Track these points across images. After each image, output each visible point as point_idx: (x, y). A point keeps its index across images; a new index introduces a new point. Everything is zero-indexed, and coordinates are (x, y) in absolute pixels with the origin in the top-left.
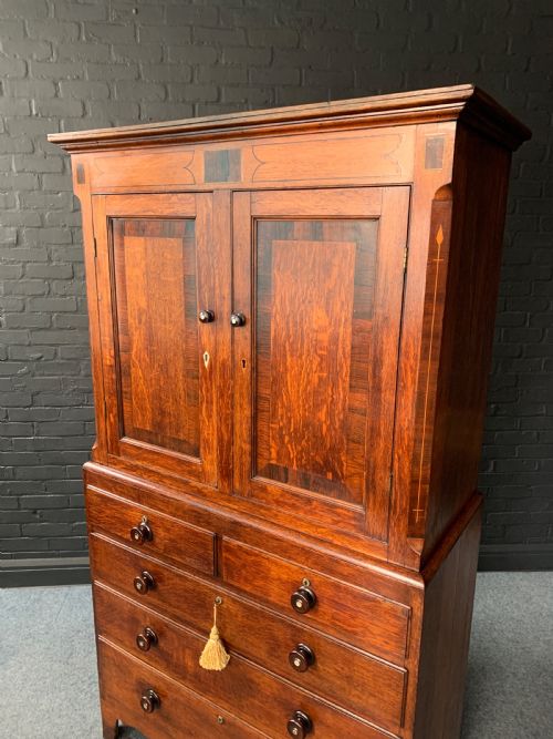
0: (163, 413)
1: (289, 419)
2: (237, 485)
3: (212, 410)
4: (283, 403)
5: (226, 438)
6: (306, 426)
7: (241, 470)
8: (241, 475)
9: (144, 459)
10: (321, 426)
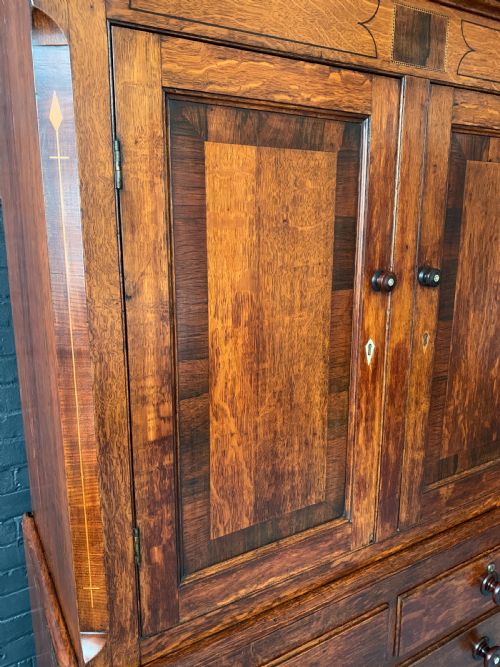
0: (277, 477)
1: (465, 392)
2: (403, 516)
3: (373, 429)
4: (460, 375)
5: (393, 458)
6: (480, 392)
7: (410, 490)
8: (409, 499)
9: (242, 586)
10: (492, 385)
